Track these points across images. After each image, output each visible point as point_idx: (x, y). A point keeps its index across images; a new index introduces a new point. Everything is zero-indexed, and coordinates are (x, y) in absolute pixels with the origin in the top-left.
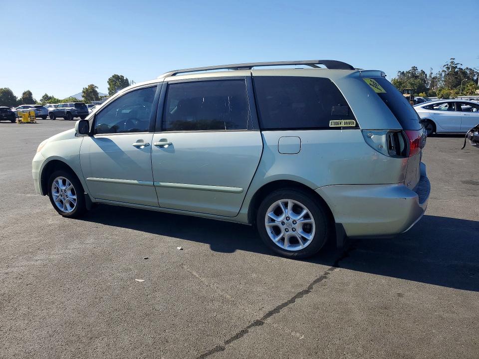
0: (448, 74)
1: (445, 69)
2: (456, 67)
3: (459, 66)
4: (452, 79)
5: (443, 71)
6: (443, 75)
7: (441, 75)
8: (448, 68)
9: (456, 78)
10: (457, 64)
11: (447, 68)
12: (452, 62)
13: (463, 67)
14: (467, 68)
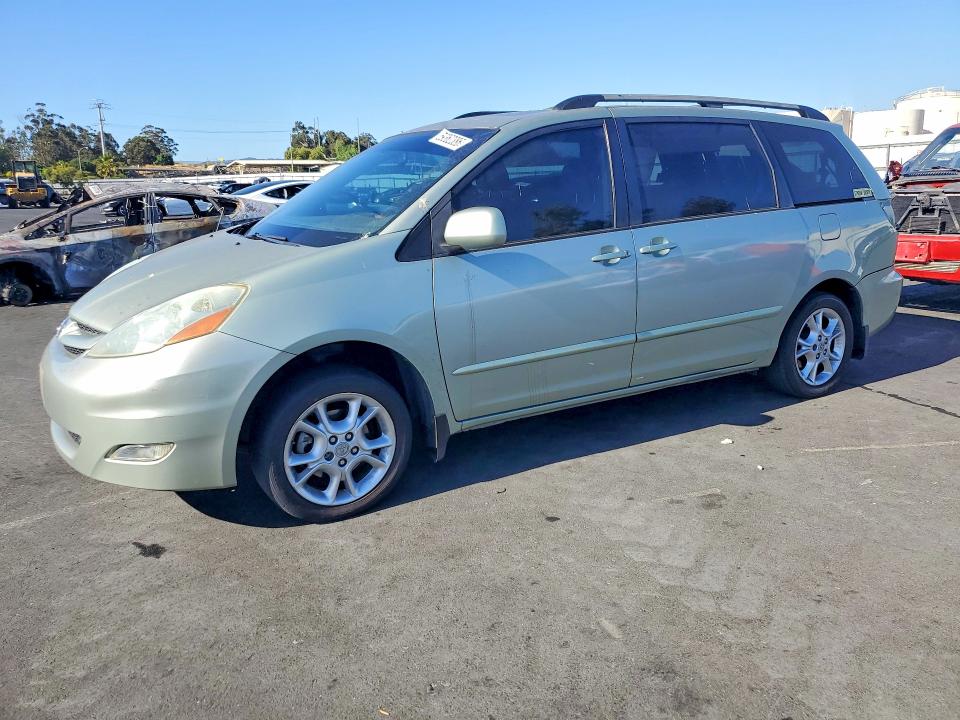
0: (39, 134)
1: (31, 124)
2: (51, 122)
3: (56, 120)
4: (49, 145)
5: (27, 127)
6: (29, 134)
7: (24, 134)
8: (35, 122)
9: (57, 143)
10: (52, 115)
11: (33, 121)
12: (41, 111)
13: (66, 123)
14: (73, 126)
